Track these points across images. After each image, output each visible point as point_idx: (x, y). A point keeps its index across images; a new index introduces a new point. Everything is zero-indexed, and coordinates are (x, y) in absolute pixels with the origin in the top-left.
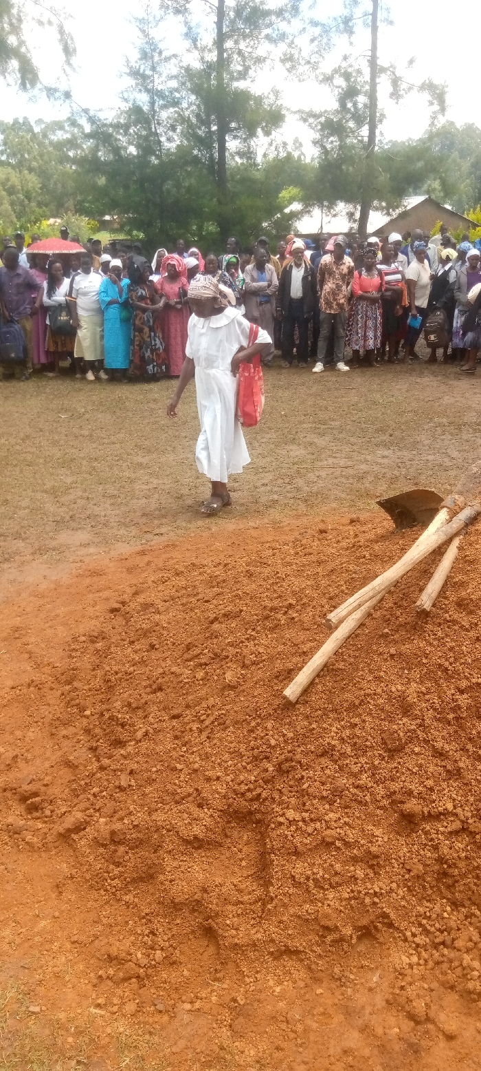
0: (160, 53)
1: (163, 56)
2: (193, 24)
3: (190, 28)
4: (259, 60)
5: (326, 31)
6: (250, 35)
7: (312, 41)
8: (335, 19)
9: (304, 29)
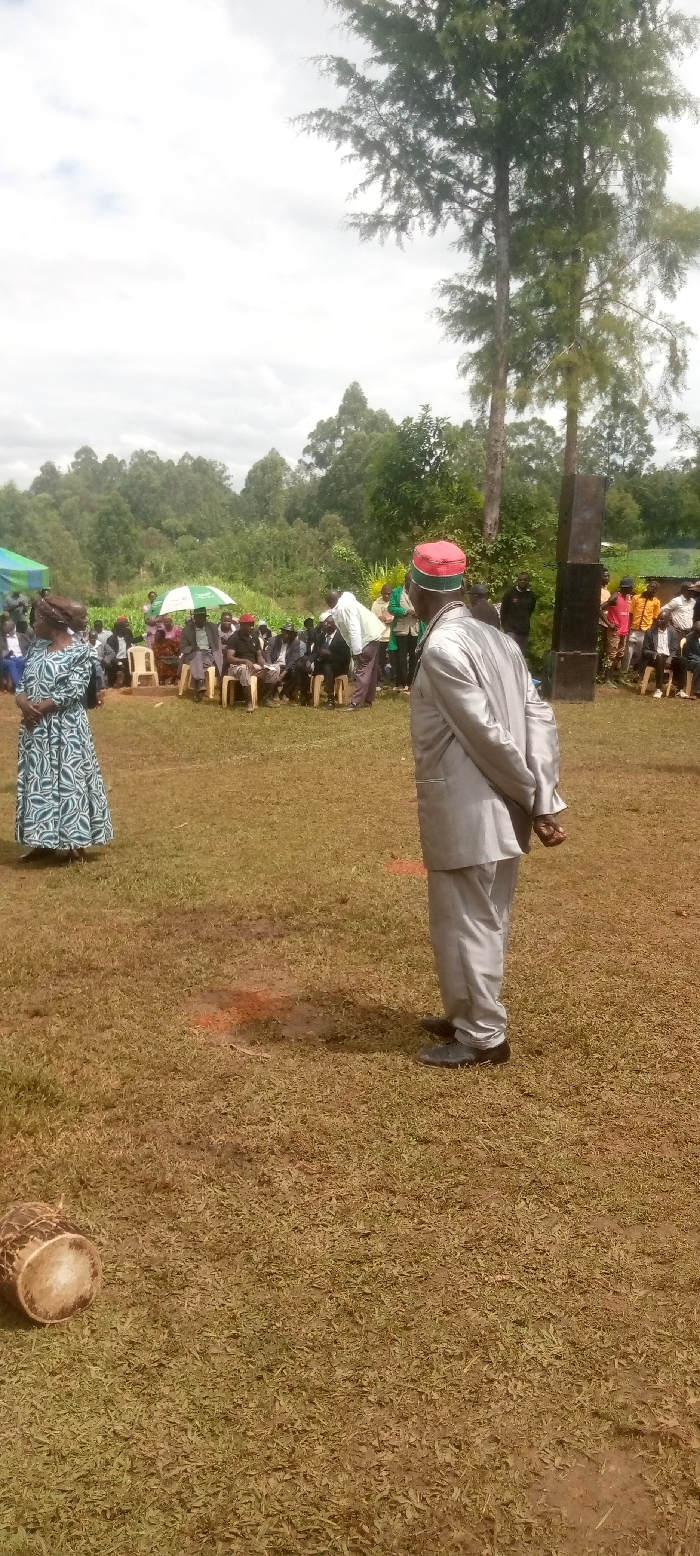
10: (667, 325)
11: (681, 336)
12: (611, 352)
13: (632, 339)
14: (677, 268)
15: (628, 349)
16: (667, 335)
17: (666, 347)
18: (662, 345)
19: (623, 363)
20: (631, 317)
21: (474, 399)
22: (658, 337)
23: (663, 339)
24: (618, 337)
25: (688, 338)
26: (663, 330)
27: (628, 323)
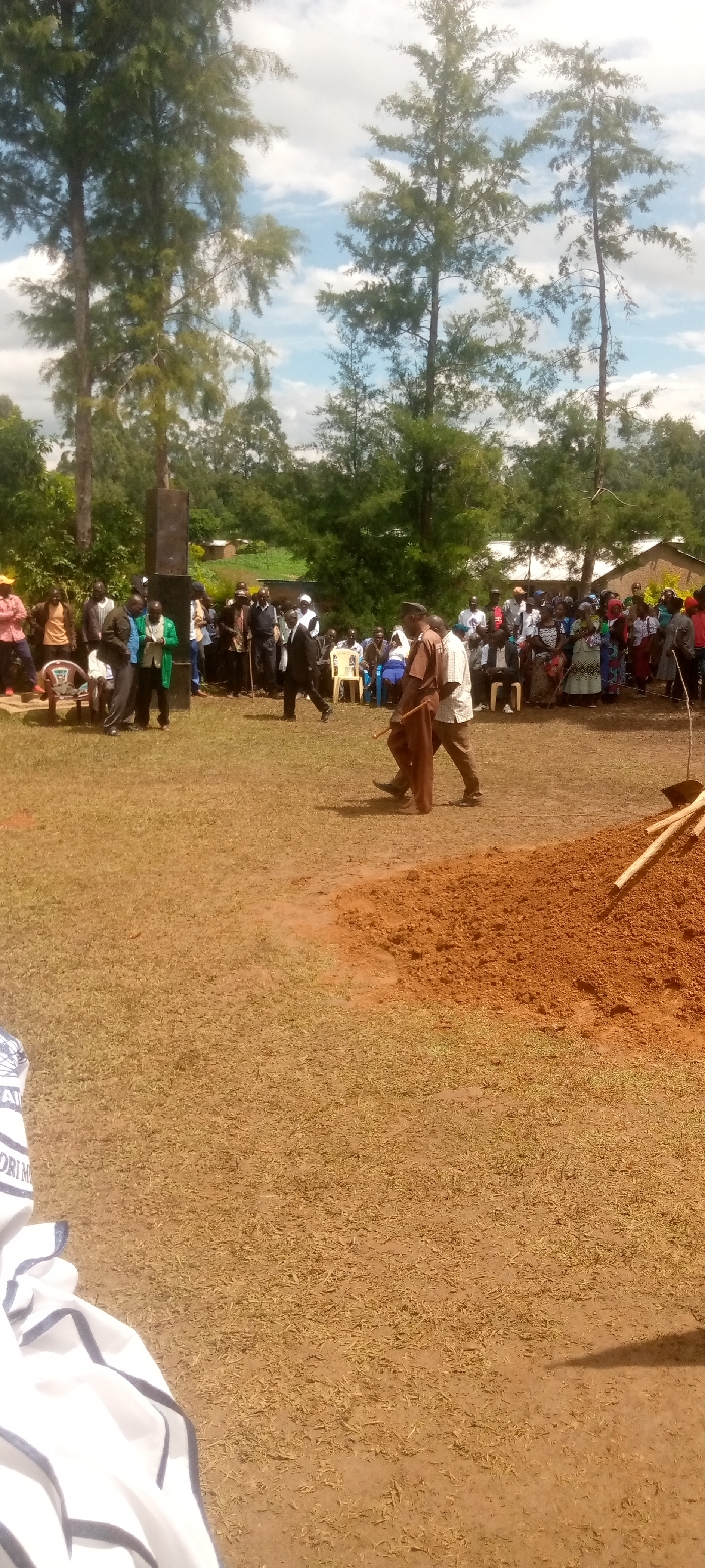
0: (364, 388)
1: (367, 392)
2: (402, 358)
3: (398, 364)
4: (471, 395)
5: (549, 365)
6: (463, 371)
7: (533, 375)
8: (559, 352)
9: (525, 363)
10: (250, 343)
11: (264, 353)
12: (196, 364)
13: (216, 354)
14: (262, 286)
15: (213, 366)
16: (251, 352)
17: (249, 365)
18: (244, 362)
20: (213, 333)
21: (58, 406)
22: (241, 354)
23: (246, 356)
24: (202, 353)
25: (269, 356)
26: (244, 347)
27: (211, 340)
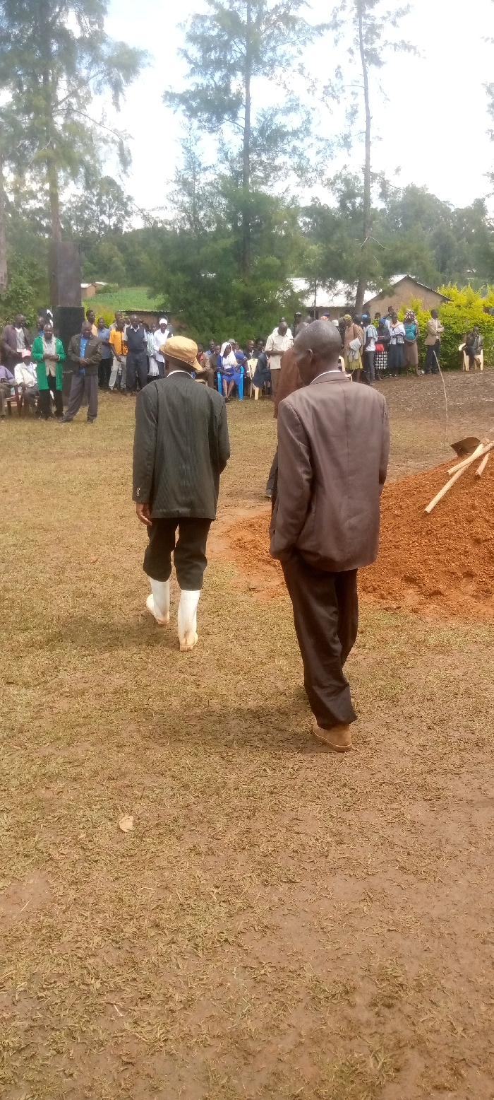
1: (202, 167)
4: (276, 169)
6: (268, 151)
10: (115, 131)
11: (126, 138)
12: (79, 148)
13: (91, 140)
14: (121, 90)
15: (91, 150)
16: (117, 139)
17: (115, 148)
18: (112, 145)
19: (87, 158)
20: (89, 124)
22: (109, 139)
23: (113, 141)
24: (82, 140)
25: (130, 140)
26: (112, 135)
27: (88, 129)
